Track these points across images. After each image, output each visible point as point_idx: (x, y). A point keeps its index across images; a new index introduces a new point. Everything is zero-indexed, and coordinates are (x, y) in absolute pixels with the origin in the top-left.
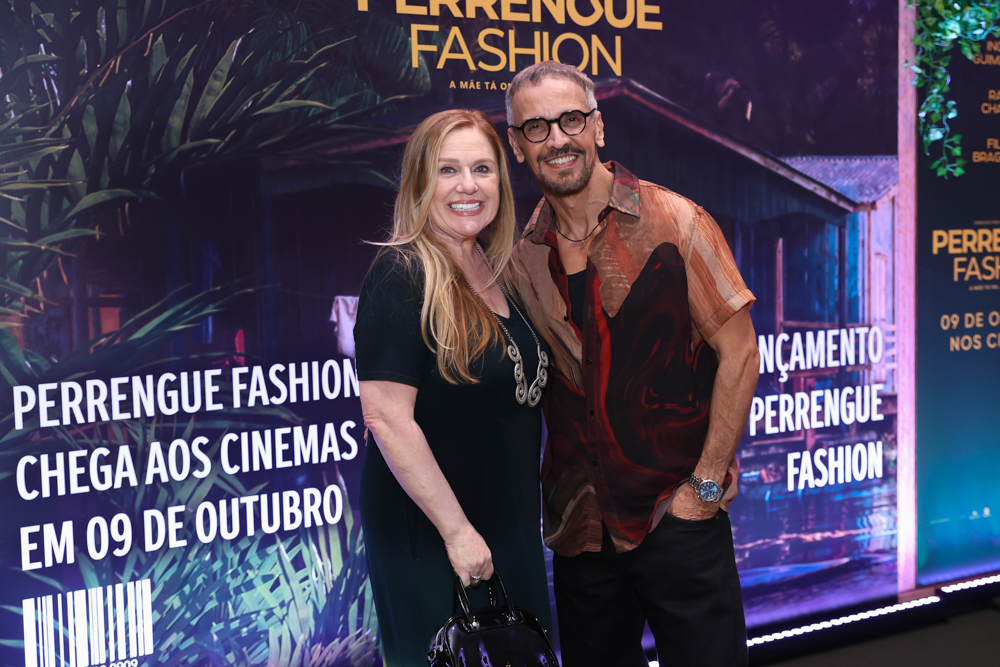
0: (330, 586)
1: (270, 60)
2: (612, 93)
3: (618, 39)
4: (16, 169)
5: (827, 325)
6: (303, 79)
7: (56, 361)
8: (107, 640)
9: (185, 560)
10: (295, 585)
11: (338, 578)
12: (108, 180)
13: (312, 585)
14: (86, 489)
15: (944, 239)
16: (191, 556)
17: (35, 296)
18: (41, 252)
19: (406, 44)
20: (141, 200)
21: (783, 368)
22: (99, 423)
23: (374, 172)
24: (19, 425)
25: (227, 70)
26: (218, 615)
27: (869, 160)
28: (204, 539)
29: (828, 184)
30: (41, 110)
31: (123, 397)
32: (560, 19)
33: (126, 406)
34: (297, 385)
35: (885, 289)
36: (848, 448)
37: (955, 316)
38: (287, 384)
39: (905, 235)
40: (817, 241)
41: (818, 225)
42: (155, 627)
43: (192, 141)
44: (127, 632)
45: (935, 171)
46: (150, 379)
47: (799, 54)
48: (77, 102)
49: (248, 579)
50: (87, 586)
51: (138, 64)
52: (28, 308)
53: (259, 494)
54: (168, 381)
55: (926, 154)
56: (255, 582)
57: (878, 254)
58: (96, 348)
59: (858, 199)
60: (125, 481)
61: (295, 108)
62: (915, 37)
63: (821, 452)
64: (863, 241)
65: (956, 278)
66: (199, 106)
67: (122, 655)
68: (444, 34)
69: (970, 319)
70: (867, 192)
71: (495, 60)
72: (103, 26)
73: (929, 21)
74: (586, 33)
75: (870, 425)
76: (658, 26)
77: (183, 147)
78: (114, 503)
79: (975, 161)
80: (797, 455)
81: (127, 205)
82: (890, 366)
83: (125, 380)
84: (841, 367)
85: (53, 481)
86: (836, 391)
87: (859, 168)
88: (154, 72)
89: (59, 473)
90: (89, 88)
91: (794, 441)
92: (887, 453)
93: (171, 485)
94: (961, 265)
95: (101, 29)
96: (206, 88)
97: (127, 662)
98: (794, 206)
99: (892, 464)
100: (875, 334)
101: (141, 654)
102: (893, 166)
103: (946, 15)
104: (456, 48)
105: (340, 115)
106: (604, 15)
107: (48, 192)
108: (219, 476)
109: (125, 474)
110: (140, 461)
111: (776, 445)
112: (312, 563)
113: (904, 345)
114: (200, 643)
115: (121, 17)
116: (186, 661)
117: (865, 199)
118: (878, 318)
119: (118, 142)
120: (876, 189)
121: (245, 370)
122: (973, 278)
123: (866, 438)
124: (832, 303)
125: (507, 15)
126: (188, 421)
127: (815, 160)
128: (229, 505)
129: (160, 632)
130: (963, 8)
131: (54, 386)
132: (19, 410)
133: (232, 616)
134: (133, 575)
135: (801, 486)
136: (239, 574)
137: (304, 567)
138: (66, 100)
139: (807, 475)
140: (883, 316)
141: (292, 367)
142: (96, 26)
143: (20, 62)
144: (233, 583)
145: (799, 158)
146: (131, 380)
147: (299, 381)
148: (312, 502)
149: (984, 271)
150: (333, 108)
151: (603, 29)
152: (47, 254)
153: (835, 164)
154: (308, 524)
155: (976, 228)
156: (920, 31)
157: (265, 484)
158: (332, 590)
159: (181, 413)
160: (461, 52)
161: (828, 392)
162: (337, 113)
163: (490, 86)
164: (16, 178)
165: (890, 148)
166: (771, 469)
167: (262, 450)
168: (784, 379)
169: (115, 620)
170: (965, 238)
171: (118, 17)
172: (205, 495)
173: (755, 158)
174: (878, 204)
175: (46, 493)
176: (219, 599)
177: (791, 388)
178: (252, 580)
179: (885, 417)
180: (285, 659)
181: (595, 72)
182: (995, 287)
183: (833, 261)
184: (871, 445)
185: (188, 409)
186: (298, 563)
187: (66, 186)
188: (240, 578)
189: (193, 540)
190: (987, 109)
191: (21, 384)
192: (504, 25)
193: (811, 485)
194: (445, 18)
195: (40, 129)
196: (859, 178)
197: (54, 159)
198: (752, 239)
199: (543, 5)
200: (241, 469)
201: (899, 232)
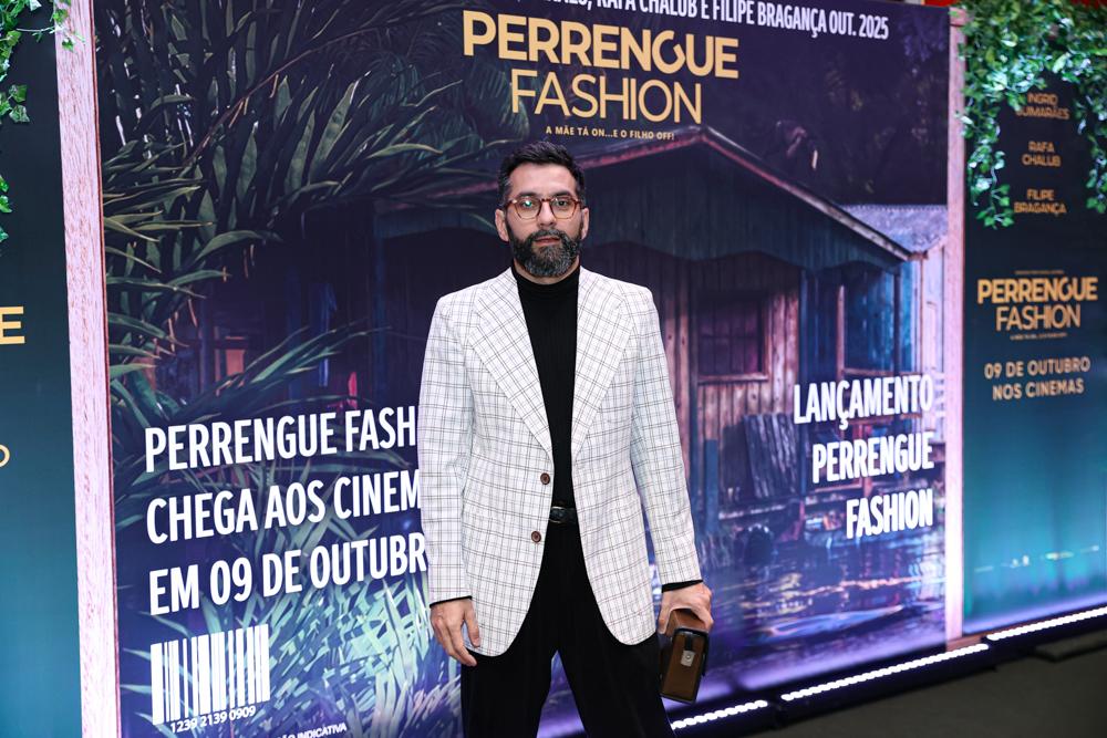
1: (384, 103)
2: (693, 140)
3: (698, 87)
4: (151, 210)
5: (883, 373)
6: (414, 123)
7: (185, 403)
8: (228, 686)
9: (300, 605)
10: (400, 631)
12: (235, 221)
13: (416, 633)
14: (210, 533)
15: (988, 289)
16: (306, 601)
17: (167, 338)
18: (173, 293)
19: (507, 89)
20: (264, 242)
21: (844, 416)
22: (224, 466)
23: (477, 216)
24: (150, 467)
25: (345, 113)
26: (328, 661)
27: (921, 209)
28: (318, 584)
29: (885, 233)
30: (175, 150)
31: (246, 440)
32: (647, 67)
33: (248, 449)
34: (405, 429)
35: (935, 338)
36: (902, 495)
37: (998, 365)
38: (395, 427)
39: (954, 284)
40: (875, 290)
41: (876, 274)
42: (272, 673)
43: (312, 183)
44: (246, 678)
45: (982, 221)
46: (270, 421)
47: (860, 104)
48: (209, 143)
49: (357, 625)
50: (210, 630)
51: (265, 106)
52: (160, 349)
53: (369, 538)
54: (287, 425)
55: (975, 205)
56: (363, 628)
57: (929, 303)
58: (222, 391)
59: (912, 248)
60: (247, 524)
61: (407, 152)
62: (965, 88)
63: (877, 500)
64: (916, 290)
65: (999, 327)
66: (319, 147)
67: (241, 702)
68: (542, 79)
69: (1011, 368)
70: (920, 241)
71: (586, 106)
72: (234, 67)
73: (977, 72)
74: (669, 80)
75: (921, 473)
76: (733, 74)
77: (304, 189)
78: (236, 547)
79: (1019, 211)
80: (855, 502)
81: (252, 247)
82: (940, 414)
84: (895, 416)
85: (181, 524)
86: (891, 438)
87: (914, 217)
88: (278, 114)
89: (186, 516)
90: (220, 129)
91: (852, 488)
92: (937, 501)
93: (287, 530)
94: (1005, 314)
95: (231, 71)
96: (326, 130)
97: (246, 708)
98: (855, 254)
99: (941, 512)
100: (926, 383)
101: (259, 700)
102: (943, 216)
103: (994, 66)
104: (552, 94)
105: (447, 158)
106: (685, 64)
107: (180, 233)
108: (332, 521)
109: (246, 518)
110: (260, 504)
111: (838, 492)
112: (416, 608)
113: (952, 393)
114: (313, 690)
115: (250, 57)
116: (299, 708)
117: (918, 249)
118: (929, 366)
119: (245, 183)
120: (928, 238)
121: (357, 413)
122: (1014, 327)
123: (918, 485)
124: (887, 352)
125: (600, 62)
126: (305, 465)
127: (874, 210)
128: (341, 549)
129: (277, 679)
130: (1010, 60)
132: (151, 453)
133: (342, 662)
134: (253, 620)
135: (859, 534)
136: (349, 620)
137: (409, 612)
138: (198, 141)
139: (864, 521)
140: (934, 364)
141: (400, 410)
142: (228, 68)
143: (157, 102)
144: (344, 629)
145: (859, 207)
146: (253, 423)
147: (406, 425)
148: (417, 548)
149: (1024, 321)
150: (441, 152)
151: (684, 77)
152: (178, 296)
153: (892, 214)
154: (413, 570)
155: (1017, 278)
156: (969, 83)
157: (375, 529)
159: (299, 456)
160: (557, 98)
161: (884, 439)
162: (444, 157)
163: (582, 131)
164: (151, 218)
165: (941, 199)
166: (832, 517)
167: (372, 494)
168: (844, 426)
169: (235, 666)
170: (1007, 288)
171: (247, 58)
172: (319, 539)
173: (820, 206)
174: (930, 253)
175: (174, 537)
176: (331, 646)
177: (850, 435)
178: (361, 625)
179: (935, 464)
180: (390, 706)
181: (677, 119)
182: (1034, 336)
183: (888, 309)
184: (922, 492)
185: (305, 453)
186: (403, 609)
187: (197, 228)
188: (350, 624)
189: (308, 585)
190: (1027, 160)
191: (153, 426)
192: (595, 71)
193: (868, 533)
194: (543, 64)
195: (174, 169)
196: (914, 228)
197: (186, 199)
198: (816, 286)
199: (631, 52)
200: (352, 514)
201: (948, 281)
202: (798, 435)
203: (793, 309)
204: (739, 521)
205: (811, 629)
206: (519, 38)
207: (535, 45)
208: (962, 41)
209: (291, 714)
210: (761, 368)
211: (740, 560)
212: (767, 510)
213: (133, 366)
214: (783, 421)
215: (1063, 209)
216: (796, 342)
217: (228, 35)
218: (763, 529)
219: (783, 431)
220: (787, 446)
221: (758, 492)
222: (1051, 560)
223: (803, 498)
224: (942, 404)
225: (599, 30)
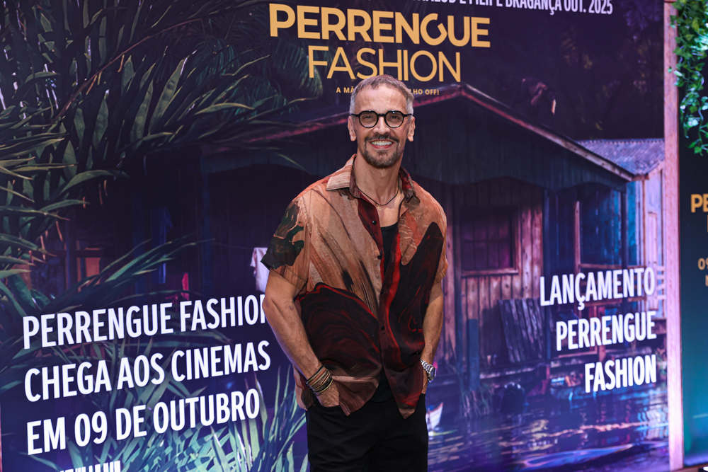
0: (250, 466)
1: (208, 74)
2: (454, 95)
3: (458, 54)
4: (26, 156)
5: (613, 267)
6: (231, 87)
7: (54, 298)
9: (145, 446)
10: (225, 465)
11: (256, 459)
12: (92, 163)
13: (237, 465)
14: (74, 393)
15: (699, 201)
16: (150, 443)
17: (40, 250)
18: (44, 217)
19: (305, 61)
20: (115, 178)
21: (581, 300)
22: (85, 344)
23: (282, 156)
24: (27, 345)
25: (177, 81)
27: (642, 142)
28: (159, 430)
29: (612, 161)
30: (44, 112)
31: (102, 324)
32: (416, 41)
33: (104, 331)
34: (227, 314)
35: (656, 240)
36: (630, 360)
38: (219, 313)
39: (671, 198)
40: (605, 204)
41: (606, 192)
43: (152, 134)
45: (693, 150)
46: (121, 310)
47: (590, 64)
48: (70, 106)
49: (191, 460)
50: (75, 466)
51: (114, 78)
52: (34, 258)
53: (199, 396)
54: (134, 312)
55: (686, 138)
56: (195, 463)
57: (650, 213)
58: (82, 288)
59: (635, 172)
60: (103, 386)
61: (226, 109)
62: (677, 49)
63: (610, 363)
64: (639, 203)
66: (157, 108)
68: (332, 53)
70: (642, 166)
71: (369, 71)
72: (89, 50)
73: (688, 38)
74: (434, 50)
75: (646, 342)
76: (487, 44)
77: (145, 139)
78: (95, 404)
80: (592, 365)
81: (105, 182)
82: (661, 297)
83: (103, 311)
84: (624, 298)
85: (51, 387)
86: (621, 316)
87: (636, 148)
88: (125, 84)
89: (56, 381)
90: (79, 96)
91: (590, 355)
92: (659, 364)
93: (135, 390)
95: (88, 53)
96: (162, 94)
98: (588, 177)
99: (663, 372)
100: (649, 274)
102: (661, 146)
103: (701, 32)
104: (341, 63)
105: (257, 113)
106: (447, 37)
107: (49, 173)
108: (170, 383)
109: (103, 382)
110: (114, 371)
111: (577, 358)
112: (237, 448)
113: (671, 281)
115: (102, 43)
117: (640, 172)
118: (651, 261)
119: (99, 135)
120: (648, 164)
121: (189, 303)
123: (644, 352)
124: (616, 250)
125: (378, 38)
126: (148, 342)
127: (603, 143)
128: (177, 404)
131: (52, 316)
132: (27, 335)
134: (108, 458)
135: (596, 389)
136: (184, 457)
137: (231, 451)
138: (62, 105)
139: (599, 381)
140: (655, 260)
141: (223, 301)
142: (84, 51)
143: (30, 78)
144: (180, 464)
145: (591, 142)
146: (107, 312)
147: (228, 311)
148: (238, 402)
150: (253, 108)
151: (447, 47)
152: (48, 219)
153: (618, 146)
154: (234, 419)
156: (680, 45)
157: (204, 389)
158: (252, 468)
159: (143, 335)
160: (345, 66)
161: (614, 317)
162: (256, 112)
164: (26, 162)
165: (659, 133)
166: (573, 376)
167: (201, 363)
168: (582, 307)
171: (100, 43)
172: (160, 397)
173: (559, 141)
174: (650, 175)
175: (46, 396)
177: (587, 314)
178: (194, 461)
179: (657, 336)
181: (441, 79)
183: (617, 218)
184: (647, 358)
185: (148, 333)
186: (227, 448)
187: (62, 168)
188: (185, 460)
189: (151, 430)
191: (28, 316)
192: (375, 46)
193: (603, 388)
194: (333, 41)
195: (44, 126)
196: (636, 156)
197: (53, 148)
198: (557, 202)
199: (403, 30)
200: (186, 377)
201: (666, 196)
202: (543, 315)
203: (538, 219)
204: (496, 380)
206: (314, 22)
207: (326, 28)
208: (674, 13)
210: (512, 264)
211: (498, 410)
212: (519, 371)
213: (13, 271)
214: (531, 304)
216: (541, 244)
217: (85, 27)
218: (516, 386)
219: (531, 311)
220: (535, 324)
221: (512, 358)
223: (549, 362)
224: (663, 290)
225: (378, 14)
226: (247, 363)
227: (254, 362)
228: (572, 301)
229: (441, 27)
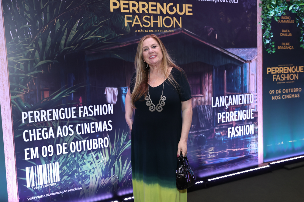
0: (106, 164)
1: (87, 25)
2: (179, 32)
3: (181, 18)
4: (21, 55)
5: (238, 93)
6: (96, 30)
7: (33, 105)
8: (48, 178)
9: (67, 157)
10: (97, 163)
11: (108, 161)
12: (45, 58)
13: (101, 164)
14: (41, 139)
15: (270, 70)
16: (69, 156)
17: (27, 89)
18: (28, 77)
19: (124, 20)
20: (54, 63)
21: (226, 105)
22: (44, 122)
23: (115, 54)
24: (23, 122)
25: (76, 28)
26: (76, 171)
27: (249, 49)
28: (72, 151)
29: (238, 56)
30: (27, 40)
31: (50, 115)
32: (165, 13)
33: (51, 117)
35: (254, 84)
36: (244, 126)
37: (273, 90)
38: (93, 111)
40: (236, 71)
41: (236, 67)
42: (60, 174)
43: (67, 47)
44: (53, 176)
45: (268, 52)
46: (57, 110)
47: (230, 21)
48: (37, 37)
49: (84, 162)
50: (42, 164)
51: (53, 27)
52: (25, 92)
53: (87, 140)
54: (62, 110)
55: (265, 48)
56: (86, 163)
57: (252, 74)
58: (43, 102)
59: (246, 60)
60: (51, 136)
61: (94, 38)
62: (262, 15)
63: (237, 127)
64: (248, 71)
65: (273, 80)
66: (69, 37)
67: (52, 182)
68: (134, 17)
69: (277, 91)
70: (249, 58)
71: (147, 24)
72: (43, 17)
73: (265, 12)
74: (172, 16)
75: (250, 120)
76: (191, 14)
77: (65, 49)
78: (49, 142)
79: (278, 49)
80: (231, 128)
81: (50, 64)
82: (256, 104)
83: (51, 110)
84: (242, 105)
85: (33, 137)
86: (241, 111)
87: (247, 51)
88: (57, 29)
89: (34, 134)
90: (40, 34)
91: (230, 124)
92: (255, 127)
93: (63, 137)
94: (275, 77)
96: (70, 33)
98: (229, 62)
99: (256, 130)
100: (252, 96)
101: (57, 181)
102: (256, 50)
103: (270, 9)
105: (106, 39)
106: (177, 12)
108: (76, 135)
110: (55, 131)
111: (225, 126)
112: (101, 158)
113: (259, 98)
114: (72, 179)
115: (48, 15)
117: (248, 60)
118: (252, 91)
119: (48, 48)
120: (251, 57)
121: (82, 107)
122: (278, 80)
123: (249, 123)
124: (240, 88)
125: (151, 12)
126: (67, 121)
127: (235, 49)
128: (79, 143)
129: (61, 176)
130: (275, 7)
131: (32, 112)
132: (23, 118)
133: (80, 171)
134: (54, 161)
135: (232, 136)
136: (82, 161)
137: (99, 159)
138: (34, 36)
139: (233, 134)
140: (254, 91)
141: (95, 106)
142: (41, 17)
143: (22, 27)
144: (80, 163)
145: (230, 49)
146: (52, 110)
147: (96, 110)
148: (101, 142)
149: (281, 78)
151: (176, 15)
152: (30, 78)
153: (240, 50)
154: (100, 147)
155: (279, 67)
156: (263, 14)
157: (88, 137)
158: (106, 165)
159: (66, 118)
160: (138, 22)
161: (239, 111)
162: (105, 39)
163: (146, 31)
164: (21, 58)
165: (255, 46)
166: (223, 132)
167: (87, 128)
168: (227, 108)
169: (50, 173)
170: (276, 70)
171: (47, 15)
172: (72, 140)
173: (218, 49)
174: (252, 61)
175: (31, 140)
176: (76, 167)
177: (229, 110)
178: (85, 162)
179: (254, 118)
180: (94, 183)
181: (174, 27)
182: (284, 82)
183: (240, 76)
184: (251, 125)
186: (97, 158)
187: (34, 60)
188: (82, 162)
189: (70, 152)
190: (281, 35)
191: (24, 112)
192: (150, 15)
193: (235, 136)
194: (134, 13)
195: (27, 45)
196: (247, 54)
197: (31, 52)
198: (218, 70)
199: (160, 9)
200: (82, 133)
201: (258, 68)
202: (213, 111)
203: (211, 77)
204: (195, 134)
205: (218, 162)
206: (127, 6)
207: (131, 8)
208: (261, 3)
209: (66, 185)
210: (201, 93)
211: (196, 144)
212: (204, 130)
213: (18, 96)
214: (208, 107)
215: (293, 48)
216: (212, 86)
217: (41, 9)
218: (203, 136)
219: (208, 109)
220: (209, 114)
221: (201, 126)
222: (290, 142)
223: (215, 127)
224: (256, 101)
225: (150, 3)
226: (104, 128)
227: (106, 128)
228: (223, 105)
229: (174, 8)
